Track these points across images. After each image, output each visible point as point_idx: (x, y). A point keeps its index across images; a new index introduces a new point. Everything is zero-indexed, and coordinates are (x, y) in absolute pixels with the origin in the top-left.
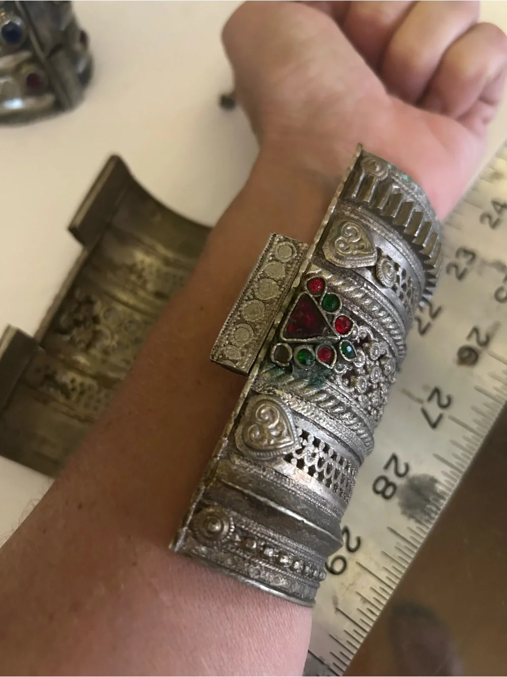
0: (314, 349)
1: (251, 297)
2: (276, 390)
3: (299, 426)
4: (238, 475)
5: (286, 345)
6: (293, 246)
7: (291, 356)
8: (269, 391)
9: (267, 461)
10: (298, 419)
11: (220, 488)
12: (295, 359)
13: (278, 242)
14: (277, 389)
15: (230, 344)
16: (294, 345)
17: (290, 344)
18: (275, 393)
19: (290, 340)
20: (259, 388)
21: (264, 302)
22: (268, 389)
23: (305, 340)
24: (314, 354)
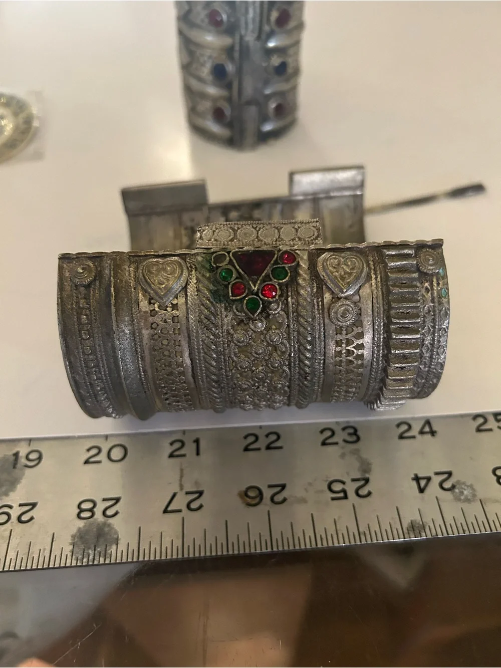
0: (237, 278)
1: (258, 229)
2: (194, 271)
3: (179, 299)
4: (122, 271)
5: (228, 259)
6: (315, 236)
7: (221, 265)
8: (191, 267)
9: (142, 287)
10: (183, 297)
11: (108, 263)
12: (221, 268)
13: (313, 226)
14: (196, 271)
15: (214, 231)
16: (231, 262)
17: (230, 259)
18: (191, 271)
19: (232, 258)
20: (190, 260)
21: (257, 237)
22: (192, 265)
23: (238, 267)
24: (232, 279)
